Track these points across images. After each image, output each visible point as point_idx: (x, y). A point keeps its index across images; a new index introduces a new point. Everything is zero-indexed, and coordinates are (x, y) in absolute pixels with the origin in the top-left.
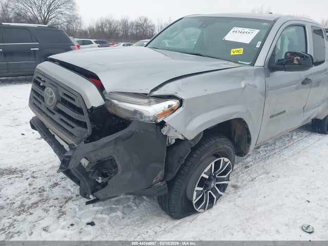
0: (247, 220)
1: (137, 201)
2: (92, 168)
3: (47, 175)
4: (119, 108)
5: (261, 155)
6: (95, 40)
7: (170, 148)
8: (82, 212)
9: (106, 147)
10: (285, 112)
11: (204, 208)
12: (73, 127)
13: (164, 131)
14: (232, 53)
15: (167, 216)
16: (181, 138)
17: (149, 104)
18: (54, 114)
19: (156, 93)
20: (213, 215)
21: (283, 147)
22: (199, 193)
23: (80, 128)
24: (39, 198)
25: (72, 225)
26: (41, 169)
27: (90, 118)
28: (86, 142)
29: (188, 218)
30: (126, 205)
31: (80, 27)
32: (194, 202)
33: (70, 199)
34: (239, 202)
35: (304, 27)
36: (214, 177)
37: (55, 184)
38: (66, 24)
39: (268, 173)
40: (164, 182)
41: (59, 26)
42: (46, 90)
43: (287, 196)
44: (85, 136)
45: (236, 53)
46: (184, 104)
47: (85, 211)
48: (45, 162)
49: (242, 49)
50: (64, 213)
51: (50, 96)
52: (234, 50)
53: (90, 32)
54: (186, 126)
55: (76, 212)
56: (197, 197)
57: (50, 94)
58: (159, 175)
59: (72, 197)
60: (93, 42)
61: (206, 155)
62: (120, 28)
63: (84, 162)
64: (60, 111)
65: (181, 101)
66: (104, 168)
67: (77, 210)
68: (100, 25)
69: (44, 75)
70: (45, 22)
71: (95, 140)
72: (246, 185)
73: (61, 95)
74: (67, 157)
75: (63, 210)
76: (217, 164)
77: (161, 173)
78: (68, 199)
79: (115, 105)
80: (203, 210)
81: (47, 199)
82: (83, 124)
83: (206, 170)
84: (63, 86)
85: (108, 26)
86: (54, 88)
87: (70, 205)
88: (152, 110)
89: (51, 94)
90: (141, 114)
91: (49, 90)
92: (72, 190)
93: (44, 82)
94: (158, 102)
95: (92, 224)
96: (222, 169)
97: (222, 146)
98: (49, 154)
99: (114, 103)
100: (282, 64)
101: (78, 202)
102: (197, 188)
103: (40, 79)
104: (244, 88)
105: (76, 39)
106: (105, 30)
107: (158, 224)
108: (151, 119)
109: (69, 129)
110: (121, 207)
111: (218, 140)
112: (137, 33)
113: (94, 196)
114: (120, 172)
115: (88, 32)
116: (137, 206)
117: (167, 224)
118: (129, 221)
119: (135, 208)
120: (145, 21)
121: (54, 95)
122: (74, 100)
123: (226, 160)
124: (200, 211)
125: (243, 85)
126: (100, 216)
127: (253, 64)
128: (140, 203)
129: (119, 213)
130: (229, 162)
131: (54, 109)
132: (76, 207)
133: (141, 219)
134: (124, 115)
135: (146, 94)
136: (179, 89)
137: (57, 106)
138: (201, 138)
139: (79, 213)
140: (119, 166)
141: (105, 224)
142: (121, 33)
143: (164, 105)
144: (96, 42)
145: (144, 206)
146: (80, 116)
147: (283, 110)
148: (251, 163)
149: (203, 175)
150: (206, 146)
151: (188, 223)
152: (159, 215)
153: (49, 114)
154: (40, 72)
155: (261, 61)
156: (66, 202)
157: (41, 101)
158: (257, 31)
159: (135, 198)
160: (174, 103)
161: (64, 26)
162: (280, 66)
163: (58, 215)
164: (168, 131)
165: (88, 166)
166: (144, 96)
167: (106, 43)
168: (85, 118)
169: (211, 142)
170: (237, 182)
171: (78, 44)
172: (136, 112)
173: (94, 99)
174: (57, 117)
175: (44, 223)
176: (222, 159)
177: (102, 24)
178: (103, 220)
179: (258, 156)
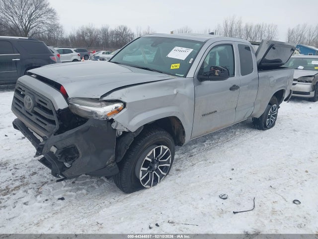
0: (181, 192)
1: (99, 183)
2: (60, 154)
3: (27, 166)
4: (80, 109)
5: (205, 147)
6: (75, 49)
7: (119, 139)
8: (54, 192)
9: (69, 138)
10: (216, 111)
11: (149, 184)
12: (46, 125)
13: (114, 126)
14: (172, 68)
15: (121, 192)
16: (126, 130)
17: (101, 106)
18: (32, 115)
19: (105, 98)
20: (156, 189)
21: (225, 141)
22: (144, 172)
23: (51, 125)
24: (21, 183)
25: (46, 200)
26: (22, 162)
27: (58, 118)
28: (55, 135)
29: (137, 193)
30: (90, 186)
31: (61, 36)
32: (141, 179)
33: (46, 183)
34: (178, 180)
35: (232, 46)
36: (157, 161)
37: (34, 173)
38: (47, 32)
39: (206, 160)
40: (115, 163)
41: (40, 35)
42: (25, 97)
43: (216, 176)
44: (55, 130)
45: (174, 68)
46: (127, 106)
47: (57, 190)
48: (25, 158)
49: (179, 64)
50: (40, 193)
51: (28, 102)
52: (173, 65)
53: (71, 40)
54: (129, 122)
55: (50, 192)
56: (143, 176)
57: (28, 100)
58: (111, 159)
59: (47, 182)
60: (73, 51)
61: (148, 143)
62: (100, 36)
63: (54, 150)
64: (36, 113)
65: (125, 104)
66: (69, 153)
67: (51, 190)
68: (81, 33)
69: (24, 86)
70: (26, 31)
71: (62, 133)
72: (186, 169)
73: (37, 101)
74: (41, 145)
75: (40, 190)
76: (158, 151)
77: (113, 157)
78: (44, 184)
79: (77, 108)
80: (149, 187)
81: (27, 184)
82: (53, 122)
83: (149, 155)
84: (39, 94)
85: (89, 34)
86: (32, 96)
87: (46, 187)
88: (104, 110)
89: (30, 100)
90: (96, 113)
91: (27, 97)
92: (48, 177)
93: (24, 91)
94: (107, 105)
95: (62, 199)
96: (162, 154)
97: (161, 137)
98: (29, 151)
99: (75, 106)
100: (206, 75)
101: (52, 185)
102: (142, 169)
103: (21, 89)
104: (176, 94)
105: (56, 49)
106: (86, 38)
107: (113, 197)
108: (103, 117)
109: (43, 126)
110: (86, 187)
111: (158, 132)
112: (117, 41)
113: (62, 175)
114: (81, 156)
115: (70, 40)
116: (99, 186)
117: (120, 197)
118: (91, 196)
119: (97, 187)
120: (125, 29)
121: (31, 101)
122: (46, 104)
123: (165, 147)
124: (147, 187)
125: (175, 92)
126: (69, 193)
127: (185, 77)
128: (101, 184)
129: (84, 191)
130: (168, 149)
131: (32, 112)
132: (50, 188)
133: (101, 194)
134: (84, 115)
135: (98, 99)
136: (123, 95)
137: (34, 109)
138: (141, 130)
139: (52, 192)
140: (80, 152)
141: (72, 198)
142: (101, 42)
143: (112, 107)
144: (76, 51)
145: (104, 186)
146: (51, 116)
147: (214, 110)
148: (195, 153)
149: (147, 158)
150: (148, 137)
151: (136, 196)
152: (115, 191)
153: (28, 116)
154: (20, 83)
155: (191, 73)
156: (43, 185)
157: (21, 106)
158: (192, 50)
159: (98, 181)
160: (119, 105)
161: (46, 34)
162: (205, 77)
163: (36, 194)
164: (116, 126)
165: (56, 152)
166: (97, 100)
167: (86, 51)
168: (54, 118)
169: (152, 134)
170: (181, 167)
171: (58, 53)
172: (92, 112)
173: (60, 103)
174: (34, 118)
175: (24, 200)
176: (162, 146)
177: (83, 32)
178: (71, 196)
179: (202, 148)
